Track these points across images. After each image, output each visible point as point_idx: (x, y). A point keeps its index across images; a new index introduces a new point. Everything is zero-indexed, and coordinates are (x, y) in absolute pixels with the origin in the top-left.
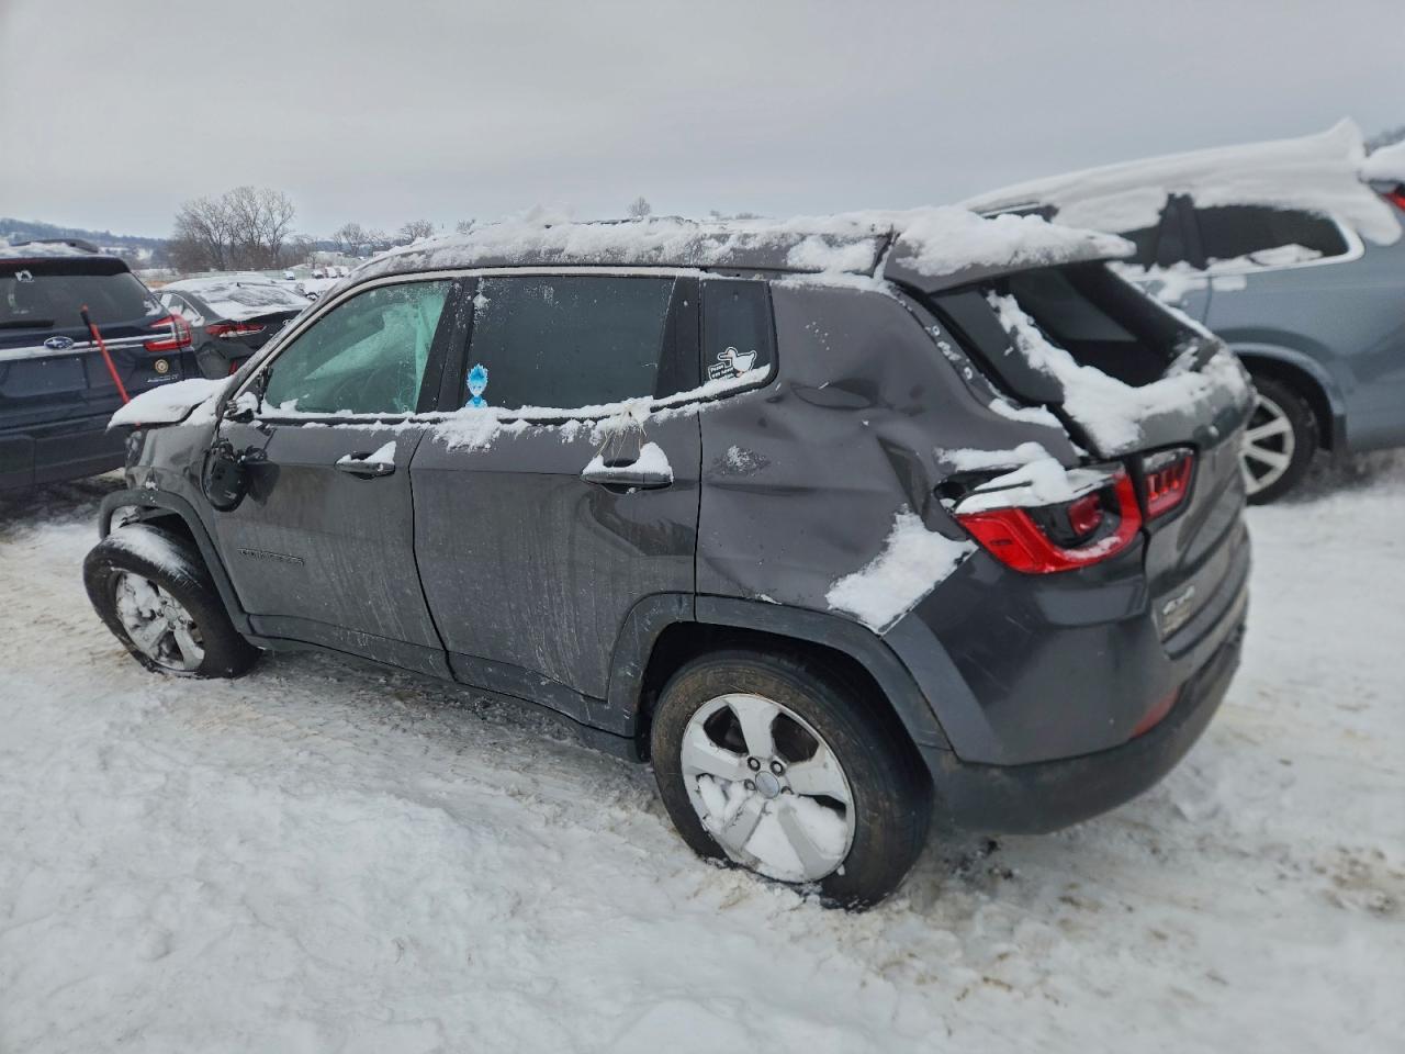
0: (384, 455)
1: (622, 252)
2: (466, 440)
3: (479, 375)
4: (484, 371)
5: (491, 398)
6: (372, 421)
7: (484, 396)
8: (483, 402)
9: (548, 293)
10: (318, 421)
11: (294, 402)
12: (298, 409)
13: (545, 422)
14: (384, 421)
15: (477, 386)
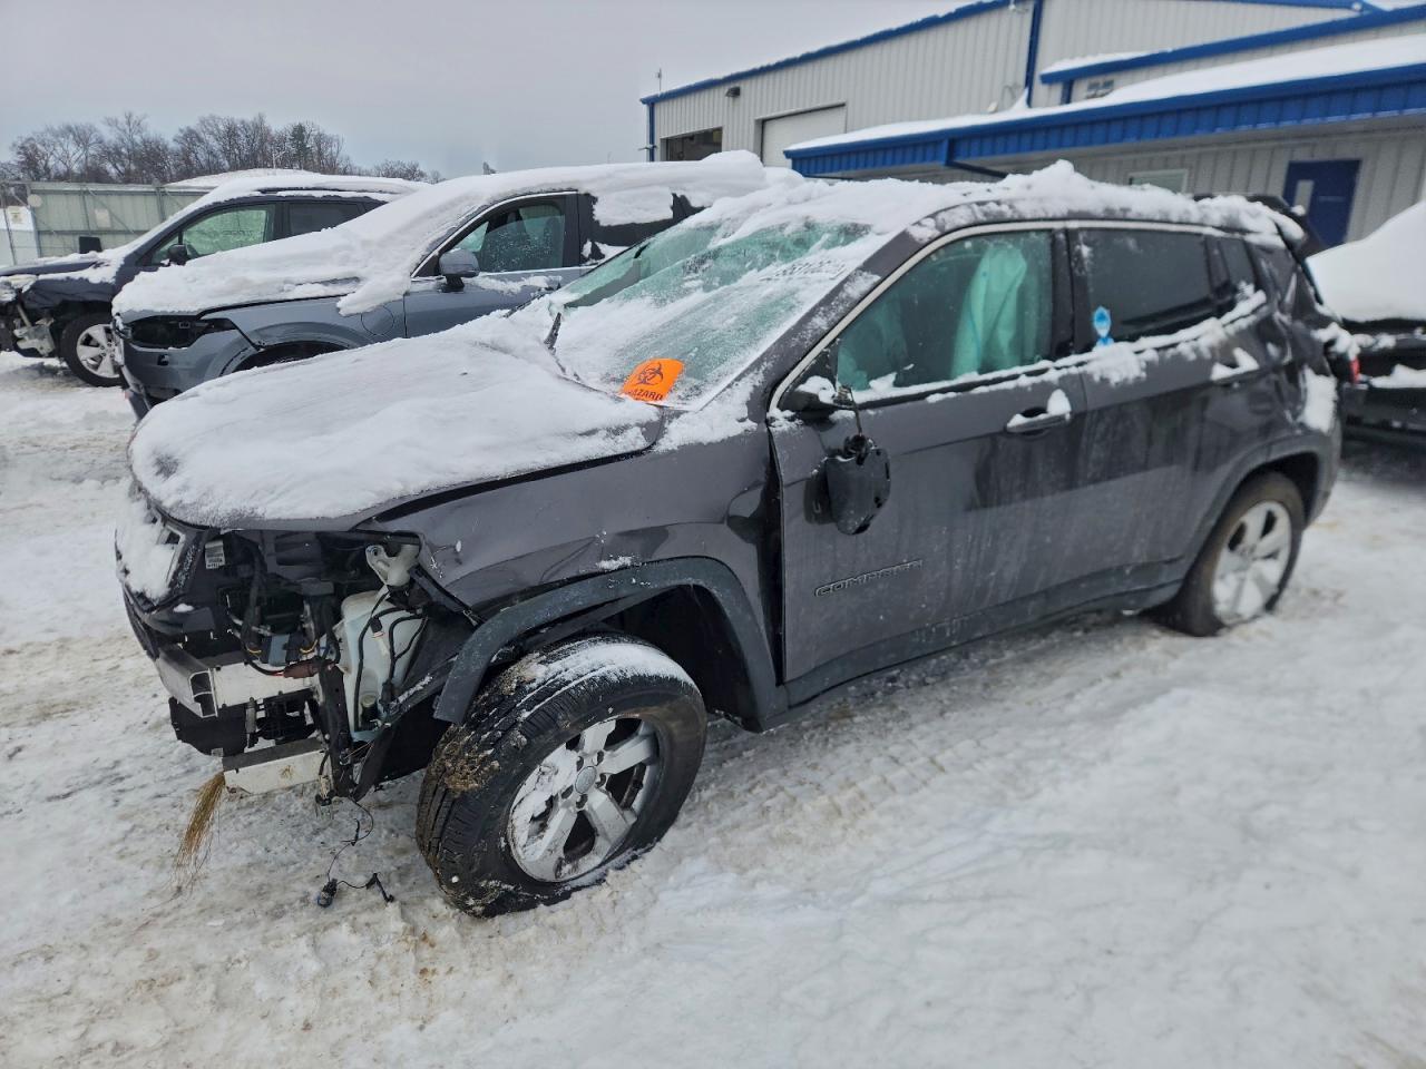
0: (1059, 405)
1: (1167, 214)
2: (1125, 374)
3: (1102, 318)
4: (1106, 312)
5: (1116, 336)
6: (1015, 377)
7: (1110, 334)
8: (1111, 340)
9: (1131, 243)
10: (943, 391)
11: (892, 377)
12: (897, 384)
13: (1166, 348)
14: (1029, 374)
15: (1102, 328)
